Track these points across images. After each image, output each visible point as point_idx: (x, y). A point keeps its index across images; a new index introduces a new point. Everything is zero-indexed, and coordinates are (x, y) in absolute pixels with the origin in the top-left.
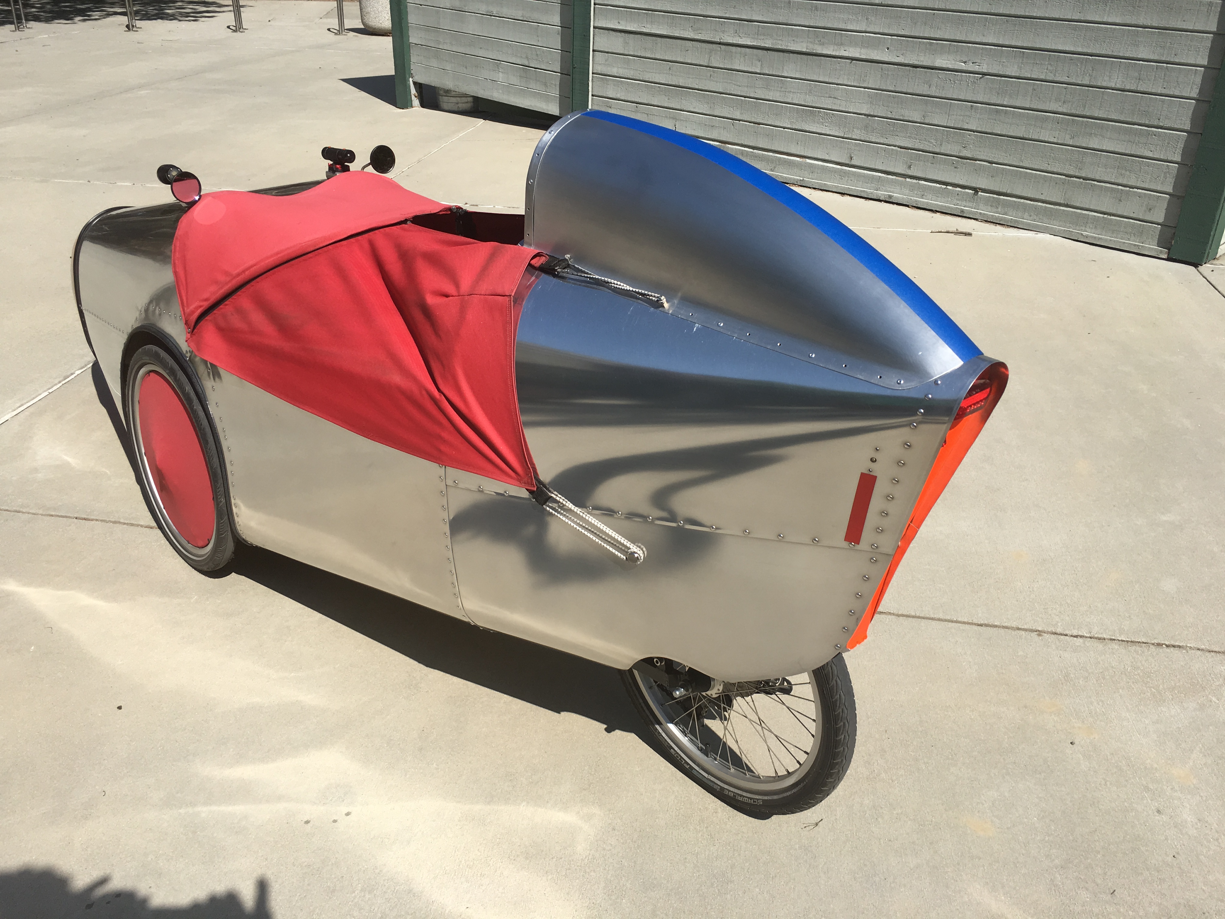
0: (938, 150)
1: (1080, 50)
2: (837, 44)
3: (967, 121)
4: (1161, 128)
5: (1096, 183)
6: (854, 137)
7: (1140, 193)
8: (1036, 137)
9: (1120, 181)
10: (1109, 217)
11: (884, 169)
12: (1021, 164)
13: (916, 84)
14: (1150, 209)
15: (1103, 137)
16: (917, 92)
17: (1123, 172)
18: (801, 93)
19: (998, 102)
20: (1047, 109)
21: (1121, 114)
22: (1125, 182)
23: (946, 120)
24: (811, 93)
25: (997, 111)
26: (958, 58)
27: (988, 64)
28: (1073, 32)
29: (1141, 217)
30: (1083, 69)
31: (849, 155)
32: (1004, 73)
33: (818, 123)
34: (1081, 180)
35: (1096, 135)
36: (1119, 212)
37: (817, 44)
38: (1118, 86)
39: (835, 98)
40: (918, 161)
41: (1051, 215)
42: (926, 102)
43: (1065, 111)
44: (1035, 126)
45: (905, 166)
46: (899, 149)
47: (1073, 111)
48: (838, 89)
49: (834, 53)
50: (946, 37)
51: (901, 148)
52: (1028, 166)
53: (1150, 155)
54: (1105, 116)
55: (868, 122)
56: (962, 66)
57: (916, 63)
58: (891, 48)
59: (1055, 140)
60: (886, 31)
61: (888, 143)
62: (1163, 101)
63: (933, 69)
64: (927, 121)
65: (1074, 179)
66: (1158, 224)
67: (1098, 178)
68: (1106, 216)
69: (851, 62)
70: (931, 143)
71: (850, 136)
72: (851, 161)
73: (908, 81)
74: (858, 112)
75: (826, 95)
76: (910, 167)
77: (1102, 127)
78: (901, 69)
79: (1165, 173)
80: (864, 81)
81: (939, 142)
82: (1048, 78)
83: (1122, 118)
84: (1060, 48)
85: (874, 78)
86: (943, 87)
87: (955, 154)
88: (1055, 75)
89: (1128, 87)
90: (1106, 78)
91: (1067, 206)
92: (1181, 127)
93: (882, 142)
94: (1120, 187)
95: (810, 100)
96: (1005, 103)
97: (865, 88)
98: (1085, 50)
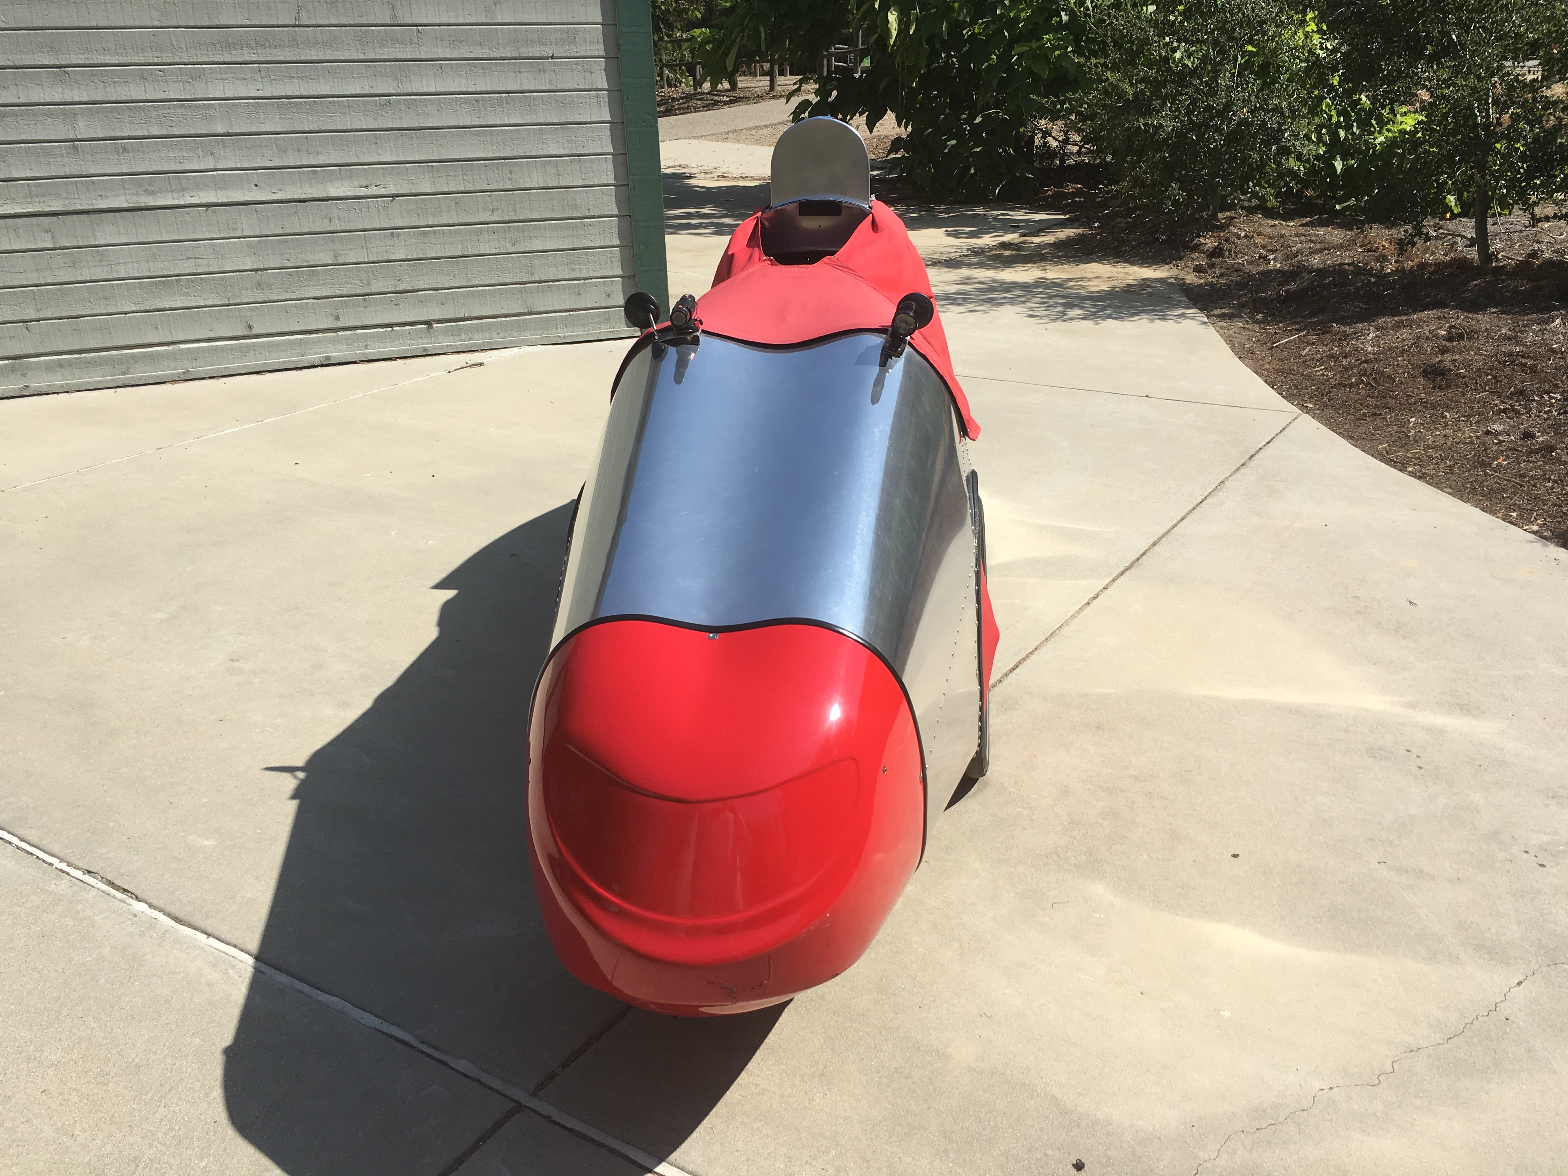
0: (367, 291)
1: (491, 155)
2: (176, 191)
3: (392, 251)
4: (593, 217)
5: (551, 283)
6: (244, 301)
7: (595, 282)
8: (477, 253)
9: (573, 276)
10: (575, 313)
11: (303, 328)
12: (470, 284)
13: (311, 220)
14: (609, 295)
15: (543, 237)
16: (317, 230)
17: (573, 266)
18: (138, 262)
19: (422, 224)
20: (478, 220)
21: (553, 211)
22: (578, 276)
23: (366, 255)
24: (156, 258)
25: (424, 233)
26: (356, 183)
27: (395, 185)
28: (479, 138)
29: (603, 305)
30: (501, 174)
31: (245, 324)
32: (418, 191)
33: (181, 295)
34: (537, 284)
35: (535, 237)
36: (583, 306)
37: (142, 195)
38: (541, 185)
39: (198, 258)
40: (347, 308)
41: (518, 327)
42: (333, 240)
43: (497, 219)
44: (471, 240)
45: (331, 319)
46: (315, 301)
47: (506, 218)
48: (199, 246)
49: (176, 202)
50: (333, 162)
51: (317, 299)
52: (477, 283)
53: (592, 244)
54: (539, 217)
55: (259, 278)
56: (364, 191)
57: (303, 196)
58: (260, 184)
59: (497, 251)
60: (246, 165)
61: (298, 297)
62: (587, 192)
63: (328, 200)
64: (340, 261)
65: (529, 285)
66: (620, 307)
67: (552, 278)
68: (571, 313)
69: (207, 210)
70: (355, 284)
71: (238, 301)
72: (250, 331)
73: (299, 219)
74: (241, 268)
75: (181, 257)
76: (337, 318)
77: (539, 228)
78: (284, 206)
79: (611, 258)
80: (234, 229)
81: (365, 282)
82: (467, 189)
83: (555, 216)
84: (470, 156)
85: (248, 223)
86: (349, 218)
87: (390, 290)
88: (474, 185)
89: (550, 185)
90: (527, 179)
91: (531, 313)
92: (610, 213)
93: (288, 297)
94: (575, 282)
95: (156, 268)
96: (430, 223)
97: (239, 238)
98: (497, 155)
